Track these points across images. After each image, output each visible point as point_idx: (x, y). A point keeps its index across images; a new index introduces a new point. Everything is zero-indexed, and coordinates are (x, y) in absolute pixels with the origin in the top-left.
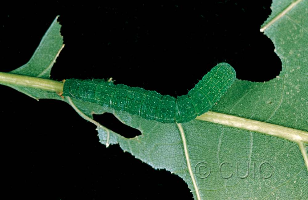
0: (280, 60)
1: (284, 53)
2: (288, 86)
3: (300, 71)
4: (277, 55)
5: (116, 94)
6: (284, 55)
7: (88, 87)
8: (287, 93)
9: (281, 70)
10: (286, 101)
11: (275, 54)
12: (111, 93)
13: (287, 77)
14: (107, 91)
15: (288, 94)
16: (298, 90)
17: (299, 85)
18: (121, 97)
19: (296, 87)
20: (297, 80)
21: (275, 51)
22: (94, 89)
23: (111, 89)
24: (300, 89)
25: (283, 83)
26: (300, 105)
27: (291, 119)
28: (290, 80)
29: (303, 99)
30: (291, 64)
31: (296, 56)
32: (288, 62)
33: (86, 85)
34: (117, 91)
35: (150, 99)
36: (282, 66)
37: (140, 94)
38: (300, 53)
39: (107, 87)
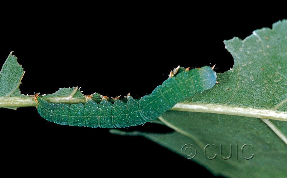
0: (231, 55)
1: (234, 50)
2: (242, 77)
3: (252, 65)
4: (228, 51)
5: (88, 122)
6: (235, 51)
7: (60, 119)
8: (242, 82)
9: (234, 64)
10: (242, 87)
11: (226, 50)
12: (83, 121)
13: (240, 70)
14: (78, 121)
15: (244, 82)
16: (253, 80)
17: (253, 76)
18: (93, 124)
19: (250, 77)
20: (250, 72)
21: (226, 47)
22: (67, 120)
23: (82, 118)
24: (254, 78)
25: (237, 75)
26: (257, 90)
27: (250, 99)
28: (244, 72)
29: (258, 85)
30: (242, 60)
31: (246, 53)
32: (239, 58)
33: (59, 118)
34: (88, 119)
35: (118, 119)
36: (234, 61)
37: (109, 117)
38: (250, 50)
39: (78, 116)
